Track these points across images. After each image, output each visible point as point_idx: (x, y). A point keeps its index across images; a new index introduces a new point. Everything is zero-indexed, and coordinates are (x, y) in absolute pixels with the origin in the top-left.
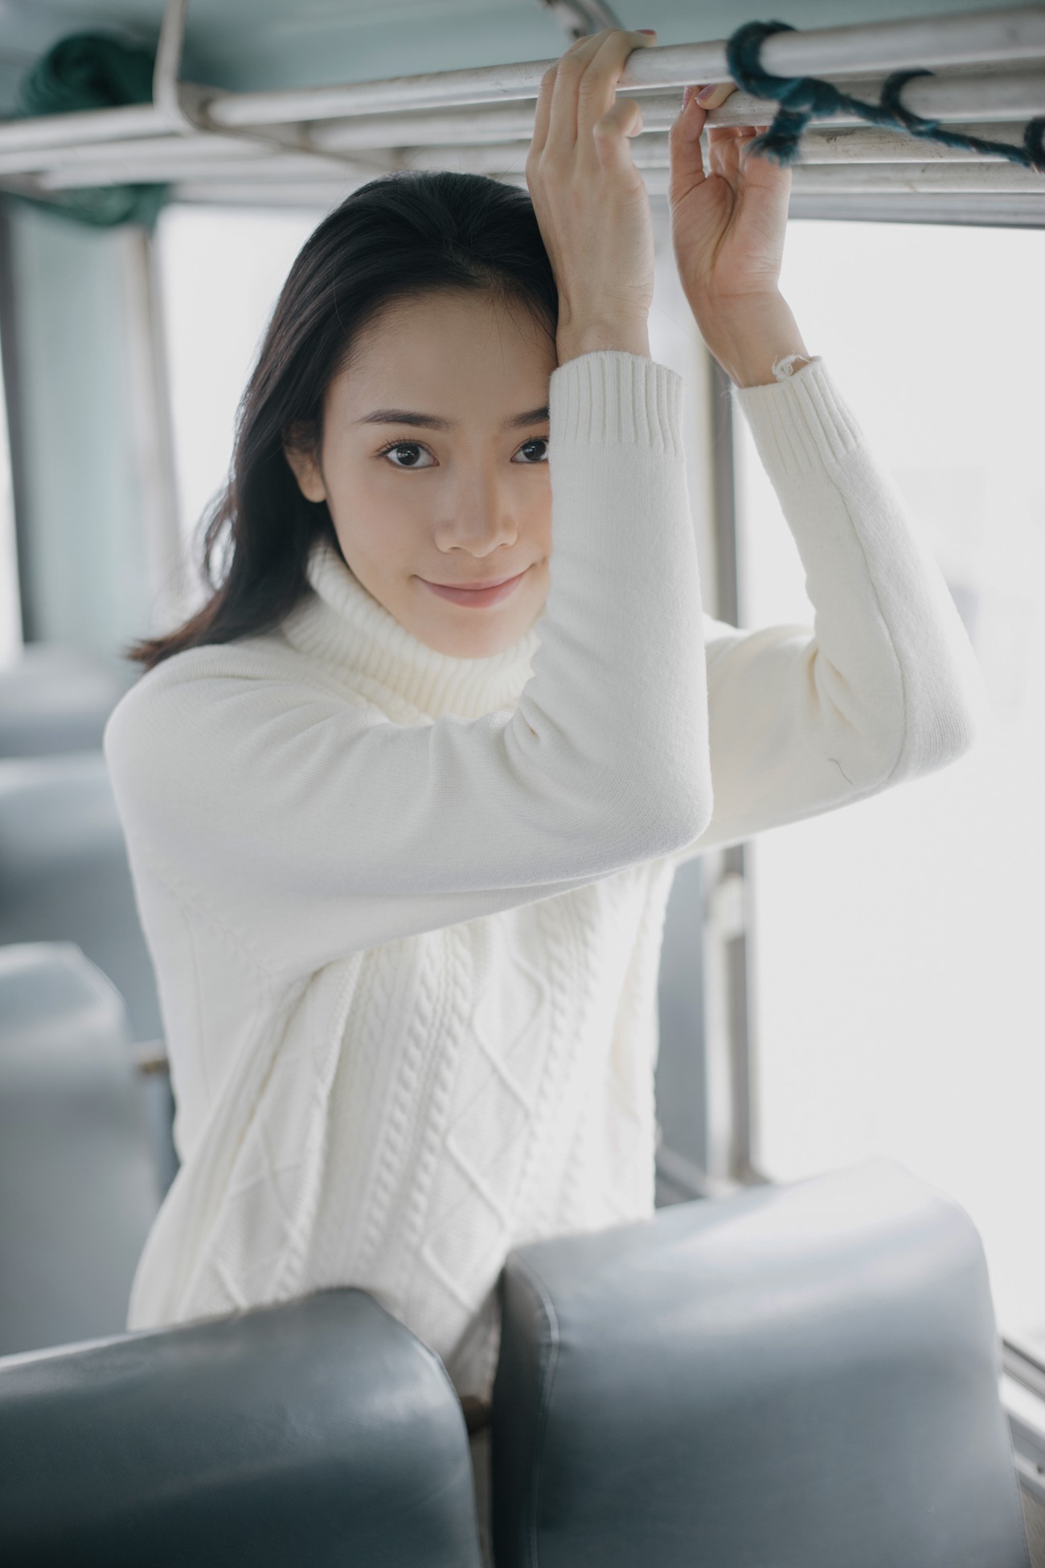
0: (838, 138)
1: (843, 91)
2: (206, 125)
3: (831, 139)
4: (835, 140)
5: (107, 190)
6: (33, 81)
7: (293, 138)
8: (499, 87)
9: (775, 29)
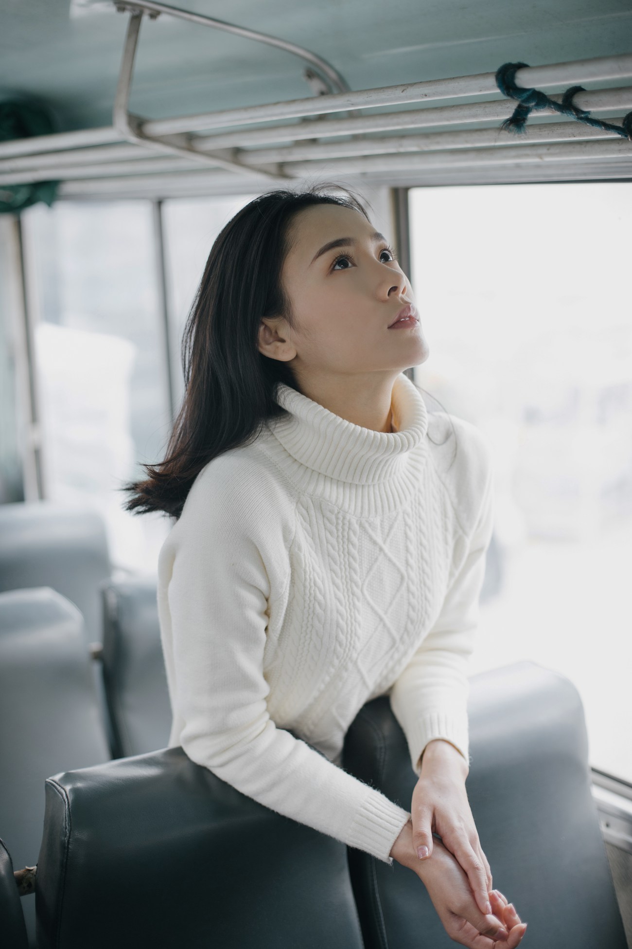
2: (142, 135)
9: (521, 66)
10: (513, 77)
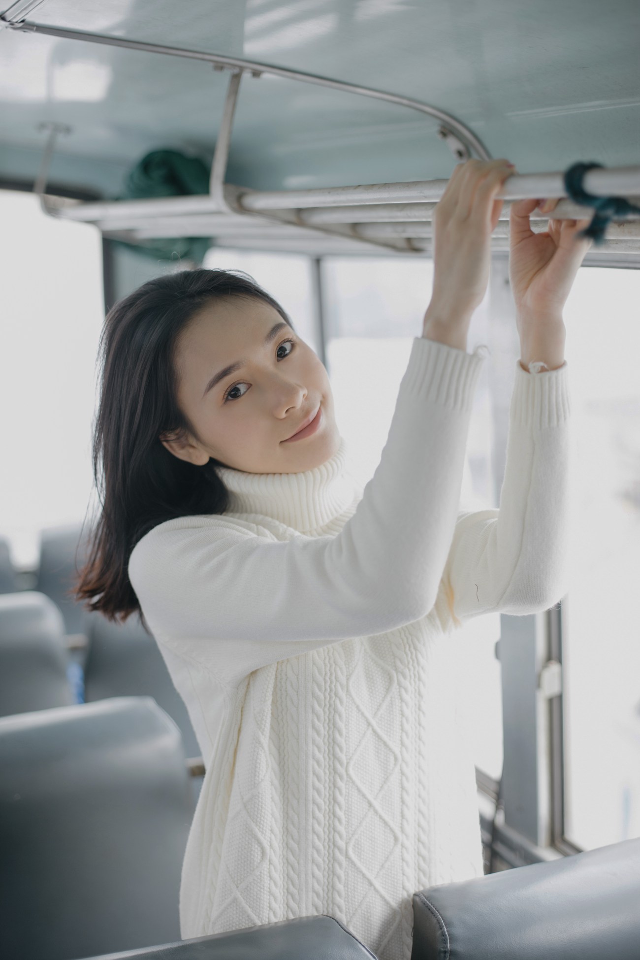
0: (625, 224)
1: (632, 202)
2: (241, 208)
3: (621, 225)
4: (623, 226)
5: (173, 241)
6: (131, 177)
7: (292, 217)
8: (422, 194)
9: (592, 167)
10: (580, 179)
